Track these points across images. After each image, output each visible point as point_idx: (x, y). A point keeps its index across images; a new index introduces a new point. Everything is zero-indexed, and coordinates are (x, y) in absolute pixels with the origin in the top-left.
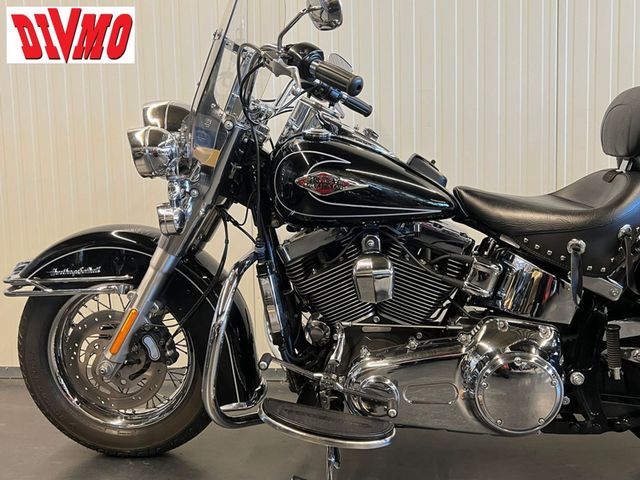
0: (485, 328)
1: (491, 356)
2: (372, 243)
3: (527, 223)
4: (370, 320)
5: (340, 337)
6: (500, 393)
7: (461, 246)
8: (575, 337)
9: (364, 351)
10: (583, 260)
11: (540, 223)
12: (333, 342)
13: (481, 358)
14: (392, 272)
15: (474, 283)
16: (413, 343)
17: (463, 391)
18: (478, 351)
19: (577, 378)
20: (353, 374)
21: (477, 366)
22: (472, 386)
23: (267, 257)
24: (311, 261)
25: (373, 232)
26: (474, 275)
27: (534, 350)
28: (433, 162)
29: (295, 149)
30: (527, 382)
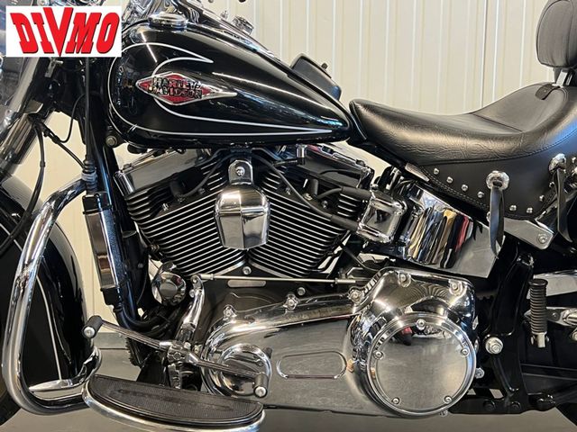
0: (382, 281)
1: (389, 317)
2: (242, 171)
3: (439, 149)
4: (239, 272)
5: (198, 294)
6: (401, 363)
7: (357, 177)
8: (493, 294)
9: (228, 312)
10: (505, 198)
11: (454, 150)
12: (188, 300)
13: (376, 319)
14: (266, 210)
15: (372, 225)
16: (292, 301)
17: (351, 362)
18: (372, 310)
19: (494, 345)
20: (214, 342)
21: (371, 330)
22: (364, 355)
23: (100, 186)
24: (160, 194)
25: (243, 156)
26: (371, 214)
27: (441, 310)
28: (325, 66)
29: (140, 40)
30: (433, 349)
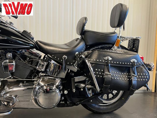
0: (41, 79)
4: (10, 78)
6: (46, 97)
7: (38, 57)
9: (6, 87)
10: (66, 61)
11: (56, 51)
13: (40, 87)
14: (14, 64)
16: (21, 84)
17: (34, 97)
19: (66, 92)
20: (2, 94)
21: (38, 89)
28: (30, 33)
